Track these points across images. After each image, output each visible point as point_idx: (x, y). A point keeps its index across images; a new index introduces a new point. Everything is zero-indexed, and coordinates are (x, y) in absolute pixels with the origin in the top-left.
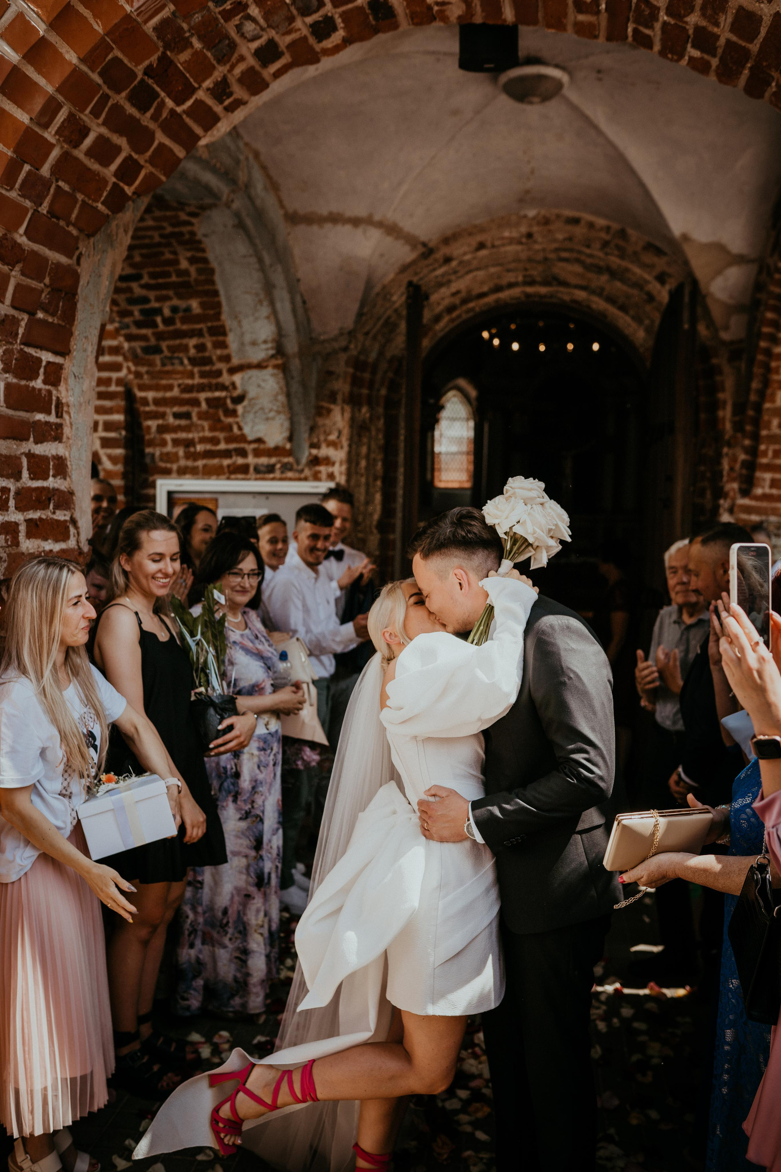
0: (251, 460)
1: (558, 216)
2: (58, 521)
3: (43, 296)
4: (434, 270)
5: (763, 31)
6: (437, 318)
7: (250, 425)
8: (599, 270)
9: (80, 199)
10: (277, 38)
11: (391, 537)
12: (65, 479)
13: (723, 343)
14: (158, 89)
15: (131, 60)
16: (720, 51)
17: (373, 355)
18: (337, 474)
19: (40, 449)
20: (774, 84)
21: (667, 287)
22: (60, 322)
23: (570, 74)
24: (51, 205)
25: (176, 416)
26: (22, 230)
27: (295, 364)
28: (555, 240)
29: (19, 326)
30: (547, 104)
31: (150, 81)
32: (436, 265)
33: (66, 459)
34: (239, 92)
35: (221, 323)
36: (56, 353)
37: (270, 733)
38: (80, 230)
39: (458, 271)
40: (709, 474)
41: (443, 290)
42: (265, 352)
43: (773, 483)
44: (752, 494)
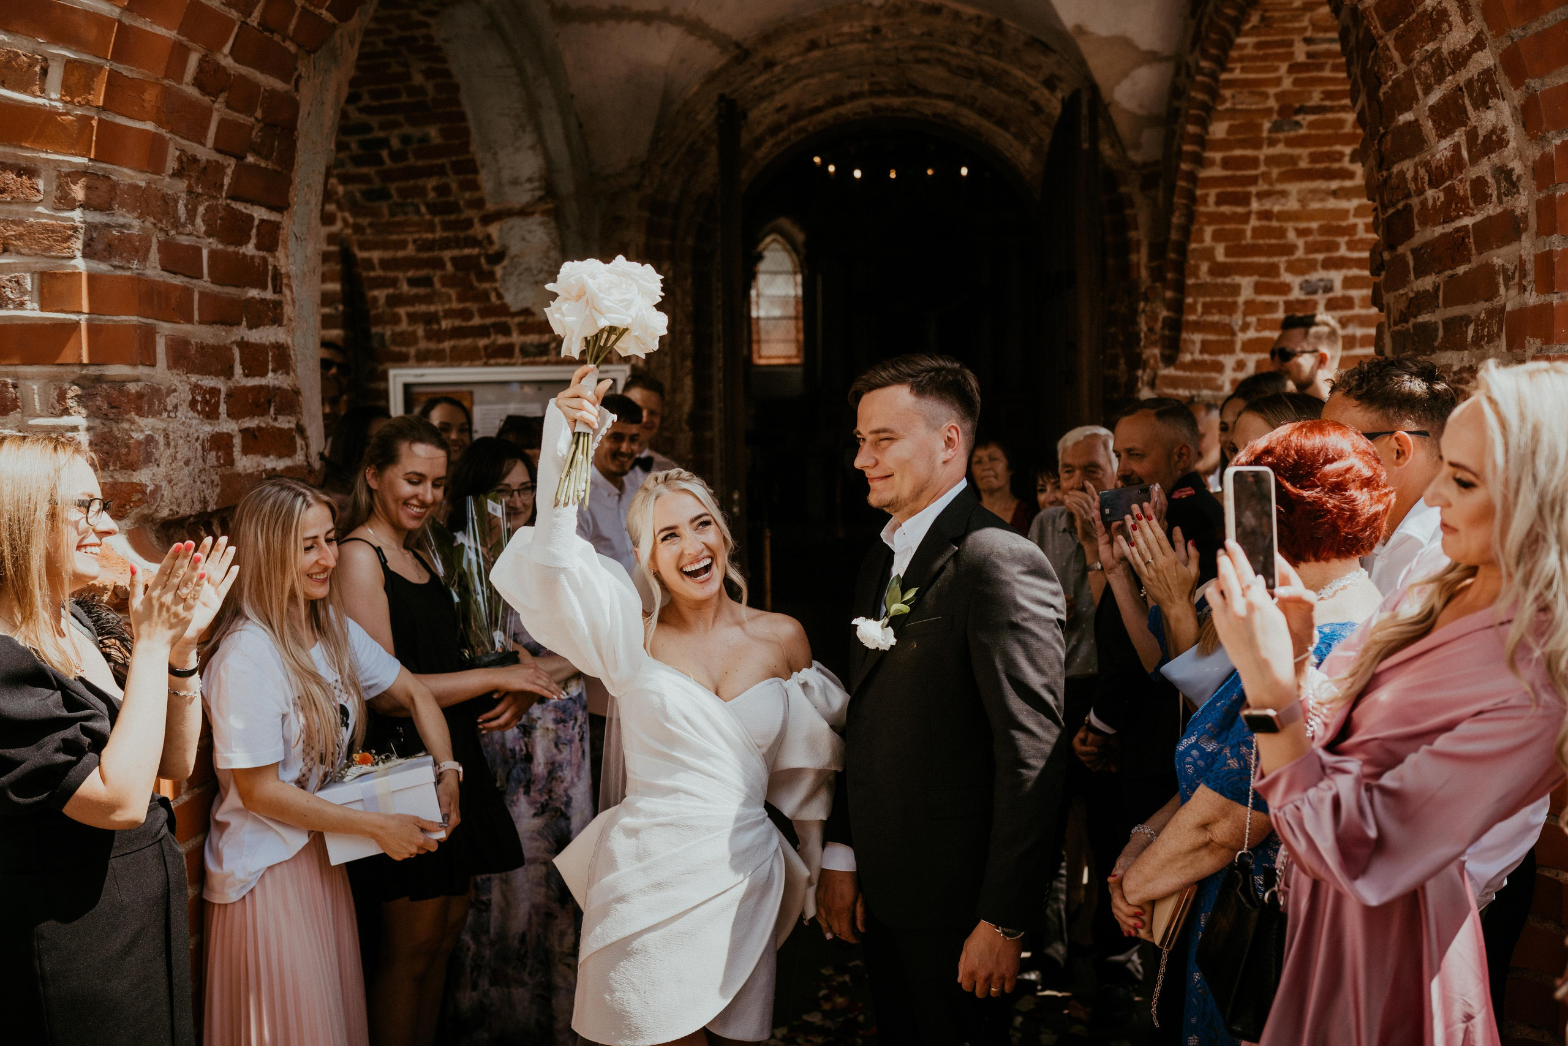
0: (516, 338)
1: (912, 4)
2: (281, 430)
3: (254, 133)
4: (752, 78)
6: (758, 142)
7: (513, 291)
8: (969, 73)
9: (299, 5)
11: (708, 434)
12: (288, 374)
13: (1133, 165)
17: (675, 193)
19: (256, 336)
21: (1059, 95)
22: (276, 167)
24: (263, 15)
25: (412, 282)
26: (226, 49)
27: (571, 208)
28: (910, 36)
29: (224, 174)
32: (754, 72)
33: (288, 347)
35: (469, 157)
36: (271, 208)
37: (570, 699)
38: (299, 46)
39: (783, 79)
40: (1121, 338)
41: (764, 105)
42: (530, 193)
43: (1205, 347)
44: (1178, 362)
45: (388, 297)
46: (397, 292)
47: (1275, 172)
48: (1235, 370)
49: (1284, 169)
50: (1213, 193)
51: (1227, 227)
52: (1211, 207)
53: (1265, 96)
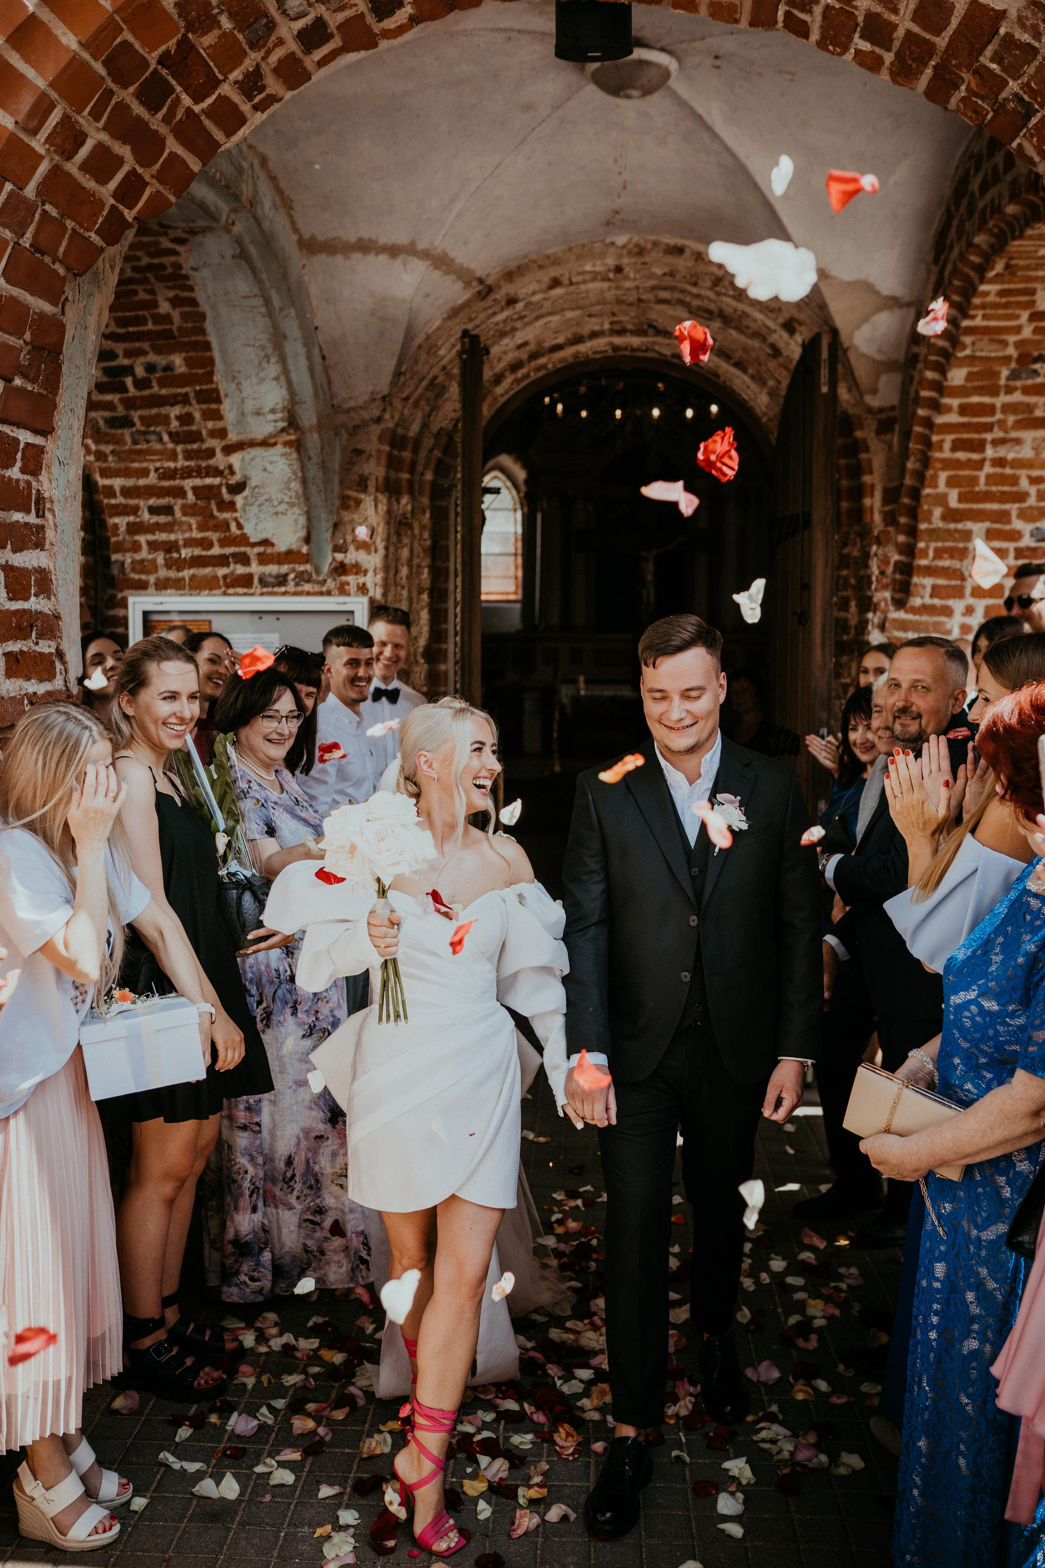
0: (255, 568)
1: (655, 244)
2: (41, 654)
3: (22, 356)
4: (494, 314)
5: (955, 22)
6: (499, 378)
7: (253, 521)
9: (70, 227)
10: (327, 16)
11: (443, 667)
12: (49, 599)
13: (870, 410)
14: (174, 82)
15: (143, 45)
16: (896, 45)
17: (415, 428)
18: (370, 585)
19: (20, 560)
20: (963, 88)
21: (799, 338)
22: (41, 391)
23: (679, 59)
24: (35, 235)
25: (153, 510)
27: (313, 440)
28: (652, 276)
30: (648, 98)
31: (164, 72)
32: (496, 308)
33: (50, 572)
34: (273, 86)
35: (214, 386)
36: (36, 432)
38: (68, 269)
39: (525, 316)
40: (853, 581)
41: (505, 341)
42: (273, 424)
43: (936, 592)
44: (908, 606)
45: (128, 524)
46: (138, 520)
47: (1011, 419)
48: (964, 615)
49: (1020, 417)
50: (949, 439)
51: (962, 473)
52: (946, 454)
53: (1005, 344)
